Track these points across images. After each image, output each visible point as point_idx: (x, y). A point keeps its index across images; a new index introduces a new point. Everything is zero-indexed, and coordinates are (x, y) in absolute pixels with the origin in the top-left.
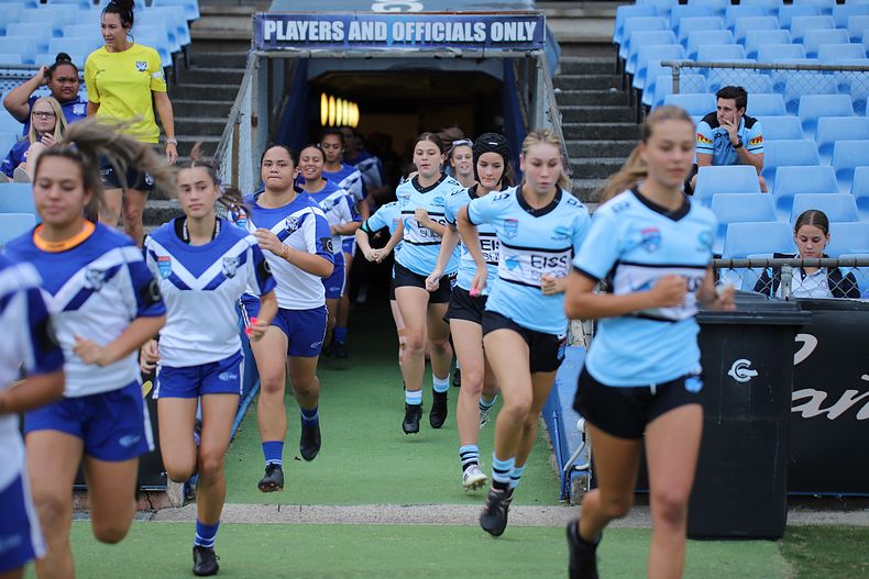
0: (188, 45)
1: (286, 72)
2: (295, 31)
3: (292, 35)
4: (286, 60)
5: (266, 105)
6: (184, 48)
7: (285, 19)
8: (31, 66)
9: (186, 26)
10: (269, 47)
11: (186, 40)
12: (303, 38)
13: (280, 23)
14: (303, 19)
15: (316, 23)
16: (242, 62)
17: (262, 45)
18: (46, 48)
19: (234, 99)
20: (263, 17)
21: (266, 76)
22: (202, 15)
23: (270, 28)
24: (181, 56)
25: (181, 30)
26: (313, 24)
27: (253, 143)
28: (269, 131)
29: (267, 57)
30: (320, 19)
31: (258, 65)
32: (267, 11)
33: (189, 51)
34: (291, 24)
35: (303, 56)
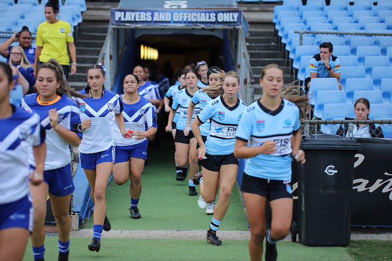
0: (81, 23)
1: (125, 36)
2: (129, 16)
3: (128, 18)
4: (125, 30)
5: (116, 50)
6: (79, 24)
7: (125, 11)
8: (10, 32)
9: (80, 14)
10: (117, 24)
11: (80, 20)
12: (133, 20)
13: (123, 13)
14: (133, 11)
15: (139, 13)
16: (105, 30)
17: (114, 23)
18: (17, 24)
19: (102, 47)
20: (115, 10)
21: (116, 37)
22: (88, 9)
23: (118, 15)
24: (78, 28)
25: (78, 16)
27: (110, 67)
28: (117, 61)
29: (117, 28)
30: (141, 11)
31: (113, 32)
32: (117, 7)
33: (81, 25)
34: (128, 13)
35: (133, 28)
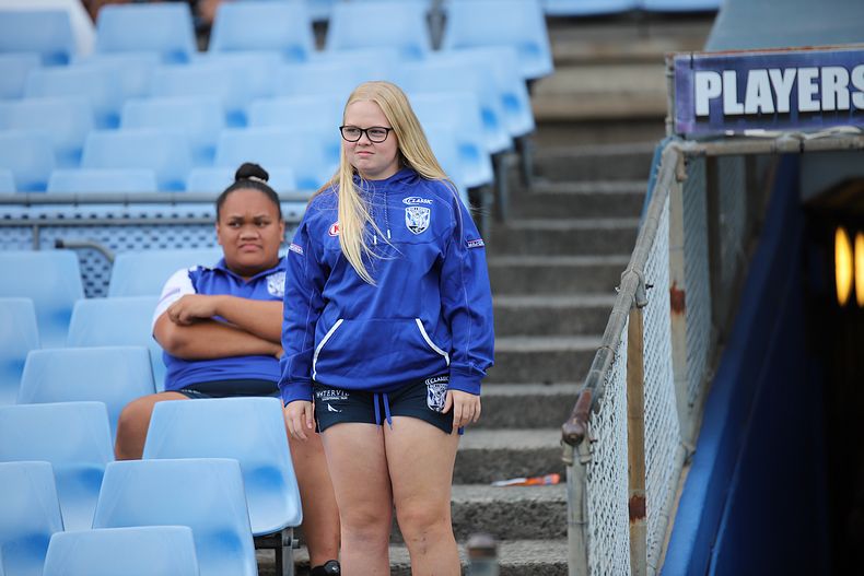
0: (528, 135)
1: (752, 187)
2: (764, 90)
3: (758, 101)
4: (750, 159)
5: (705, 262)
6: (518, 143)
7: (741, 67)
8: (178, 195)
9: (520, 91)
10: (706, 131)
11: (523, 123)
12: (784, 106)
13: (730, 77)
14: (782, 63)
15: (814, 72)
16: (643, 168)
17: (690, 127)
18: (208, 154)
19: (630, 249)
20: (692, 64)
21: (703, 198)
22: (560, 63)
23: (707, 88)
24: (511, 160)
25: (510, 101)
26: (806, 74)
27: (675, 348)
28: (714, 318)
29: (703, 154)
30: (822, 62)
31: (682, 174)
32: (700, 49)
33: (530, 146)
34: (757, 78)
35: (785, 148)
